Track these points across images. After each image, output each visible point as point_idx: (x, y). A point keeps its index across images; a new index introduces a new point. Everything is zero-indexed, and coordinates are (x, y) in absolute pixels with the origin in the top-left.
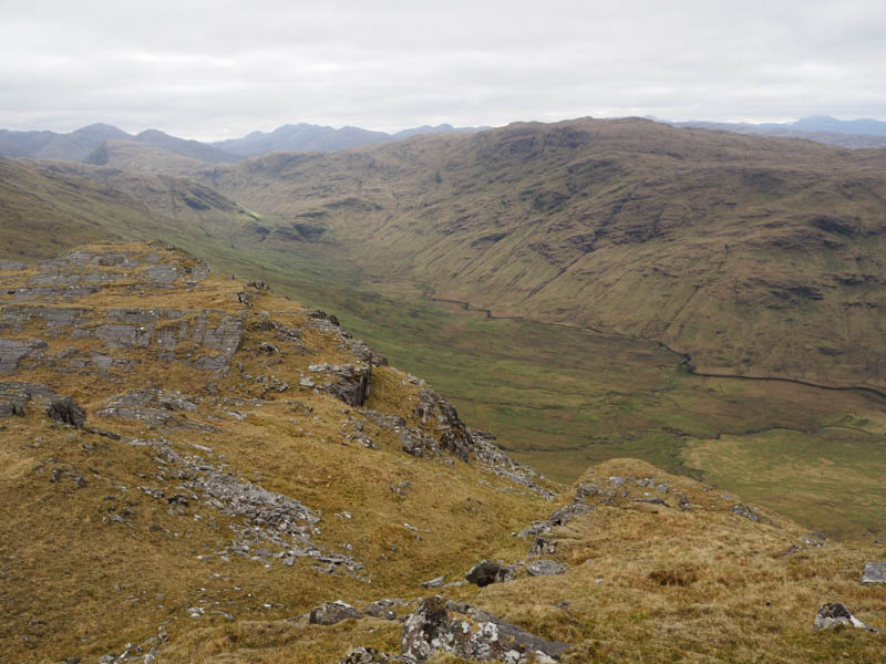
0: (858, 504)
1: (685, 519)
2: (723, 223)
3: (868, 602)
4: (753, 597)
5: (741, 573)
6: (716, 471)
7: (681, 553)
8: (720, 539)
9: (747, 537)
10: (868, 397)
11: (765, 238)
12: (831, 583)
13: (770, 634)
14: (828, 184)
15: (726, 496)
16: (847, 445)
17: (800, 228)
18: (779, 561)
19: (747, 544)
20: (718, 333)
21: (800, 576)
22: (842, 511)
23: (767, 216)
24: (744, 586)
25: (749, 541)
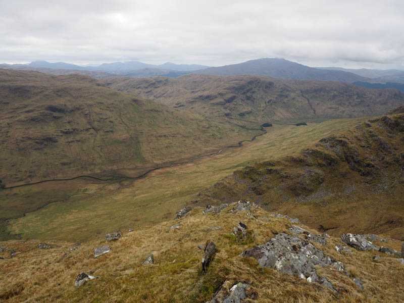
0: (91, 224)
1: (13, 261)
2: (4, 113)
3: (98, 265)
4: (52, 284)
5: (44, 276)
6: (27, 231)
7: (14, 279)
8: (33, 264)
9: (44, 258)
10: (85, 179)
11: (26, 118)
12: (83, 263)
13: (58, 300)
14: (50, 91)
15: (33, 242)
16: (81, 201)
17: (42, 111)
18: (61, 263)
19: (45, 261)
20: (13, 166)
21: (70, 266)
22: (86, 229)
23: (25, 107)
24: (47, 281)
25: (46, 260)
